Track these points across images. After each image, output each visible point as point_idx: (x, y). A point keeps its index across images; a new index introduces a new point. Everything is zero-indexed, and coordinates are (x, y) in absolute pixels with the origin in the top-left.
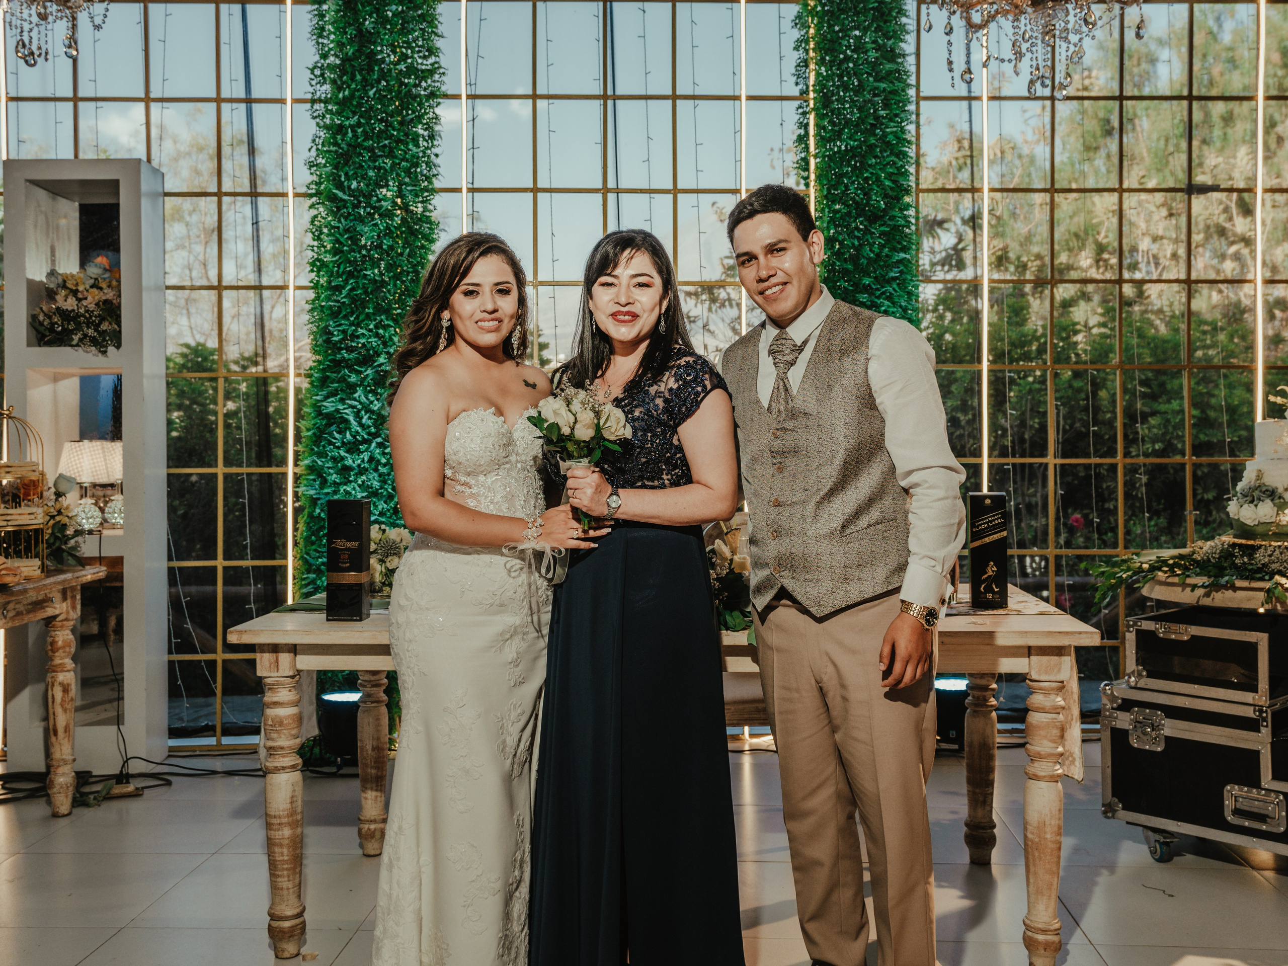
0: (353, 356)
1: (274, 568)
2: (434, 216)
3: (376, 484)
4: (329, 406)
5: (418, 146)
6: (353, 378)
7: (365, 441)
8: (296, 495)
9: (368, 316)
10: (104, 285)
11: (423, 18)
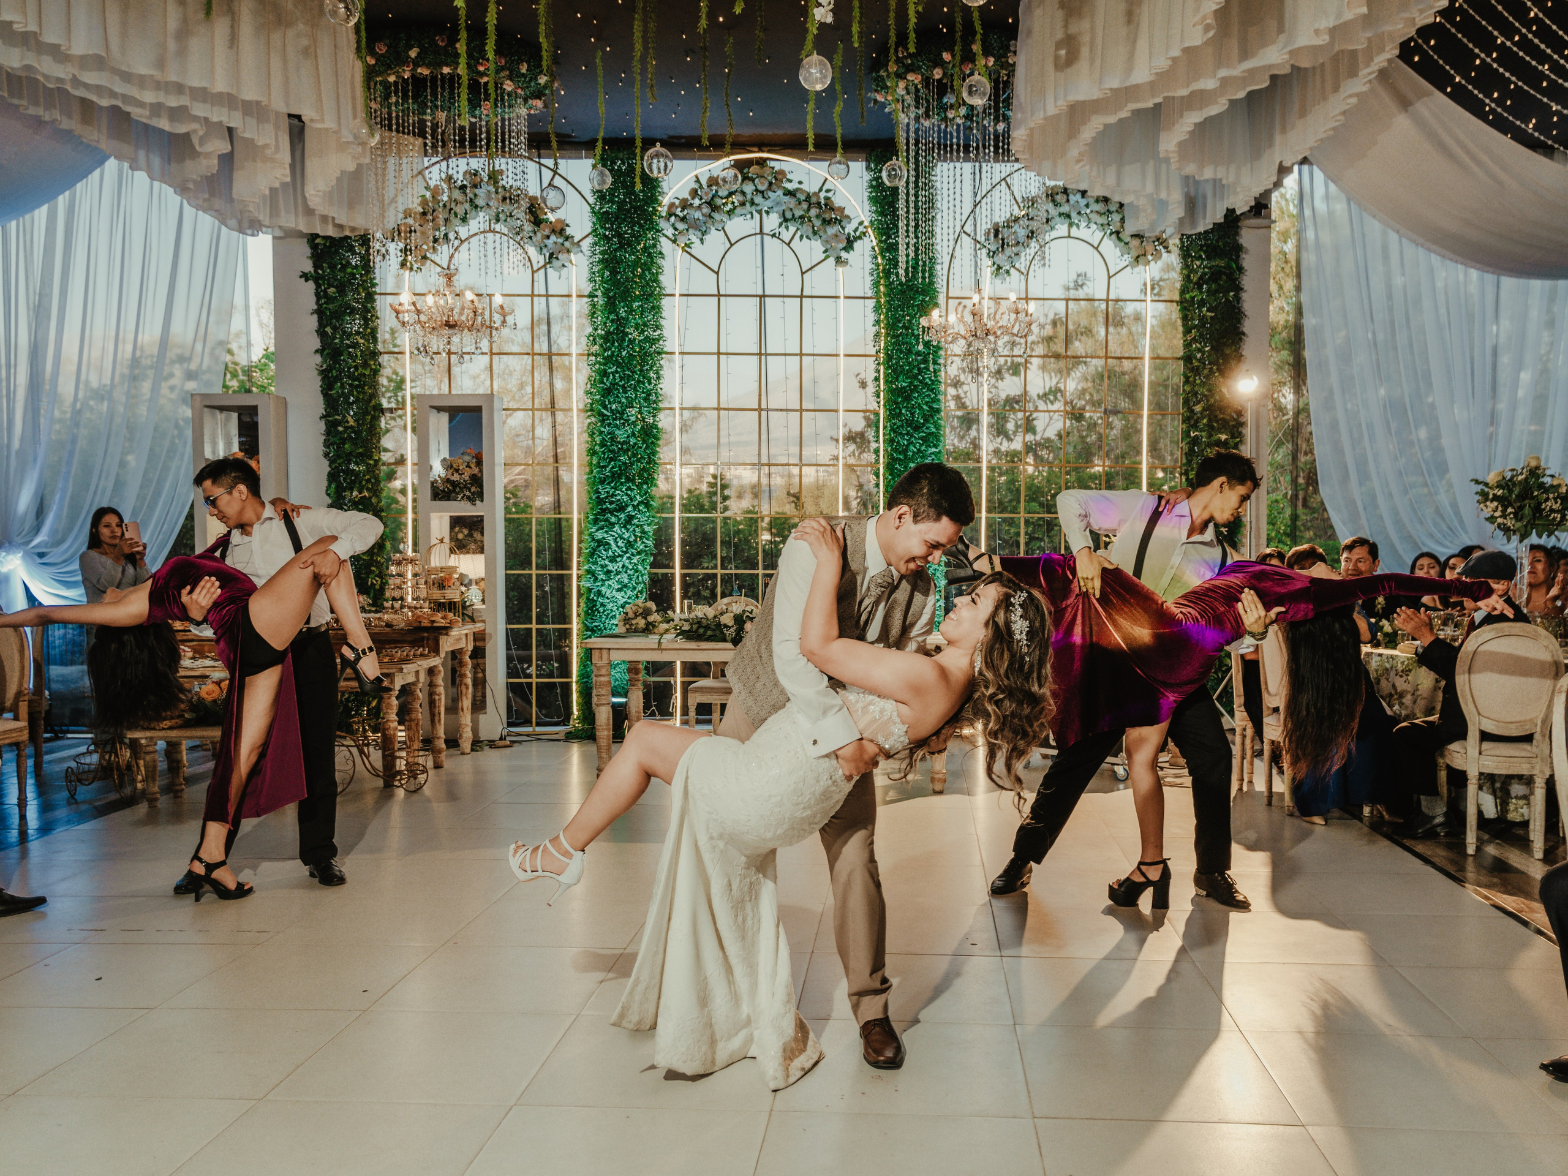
0: (613, 506)
1: (565, 629)
2: (660, 425)
3: (626, 581)
4: (599, 535)
5: (650, 383)
6: (613, 519)
7: (620, 556)
8: (578, 587)
9: (622, 484)
10: (473, 466)
11: (653, 308)
